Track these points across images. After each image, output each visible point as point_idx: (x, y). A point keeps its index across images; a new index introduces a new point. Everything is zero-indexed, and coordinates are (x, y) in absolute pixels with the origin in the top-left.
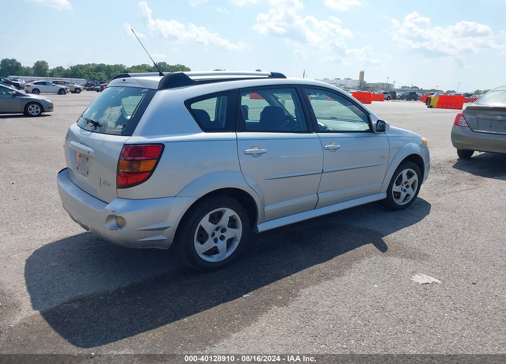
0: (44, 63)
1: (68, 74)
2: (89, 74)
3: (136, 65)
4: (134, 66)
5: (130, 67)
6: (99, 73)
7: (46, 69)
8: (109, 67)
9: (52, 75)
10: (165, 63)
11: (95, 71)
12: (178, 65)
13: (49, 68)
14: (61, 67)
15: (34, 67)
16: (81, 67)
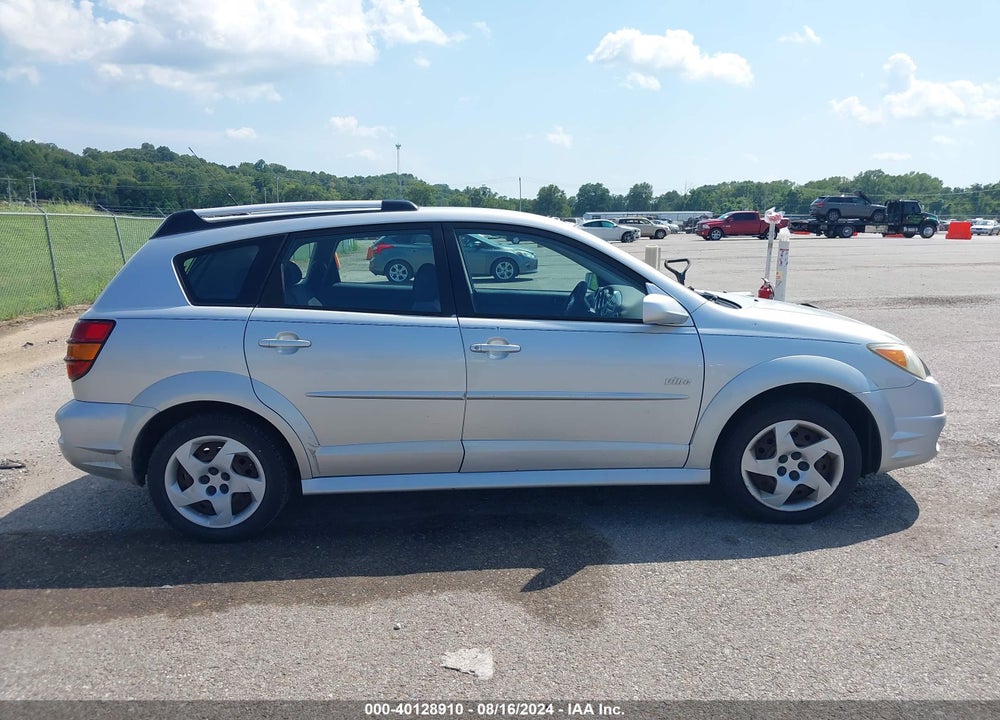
0: (646, 187)
1: (683, 203)
2: (720, 202)
3: (815, 180)
4: (811, 183)
5: (803, 184)
6: (738, 199)
7: (649, 197)
8: (759, 185)
9: (656, 207)
10: (880, 171)
11: (734, 195)
12: (912, 173)
13: (654, 196)
14: (675, 192)
15: (628, 196)
16: (707, 190)
